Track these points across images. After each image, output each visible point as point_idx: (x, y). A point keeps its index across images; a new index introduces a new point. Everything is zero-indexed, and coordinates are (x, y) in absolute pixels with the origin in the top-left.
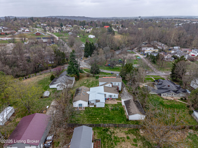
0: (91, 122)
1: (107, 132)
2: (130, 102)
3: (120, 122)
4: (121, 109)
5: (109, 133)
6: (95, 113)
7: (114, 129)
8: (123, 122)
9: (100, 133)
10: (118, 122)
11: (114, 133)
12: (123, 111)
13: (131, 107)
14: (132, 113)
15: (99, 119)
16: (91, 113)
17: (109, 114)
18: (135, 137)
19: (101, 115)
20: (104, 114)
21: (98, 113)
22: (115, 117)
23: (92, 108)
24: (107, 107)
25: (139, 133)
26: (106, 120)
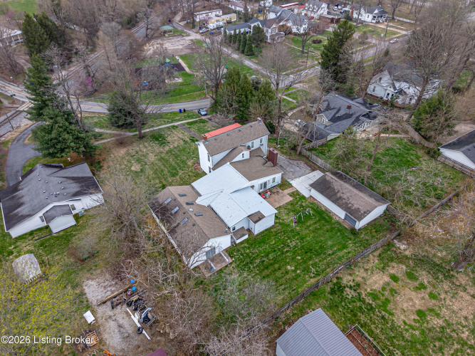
0: (283, 287)
1: (345, 293)
3: (344, 248)
5: (349, 293)
6: (268, 255)
7: (350, 275)
8: (350, 242)
9: (333, 307)
10: (339, 250)
11: (358, 285)
12: (323, 212)
13: (345, 197)
14: (362, 212)
15: (293, 268)
16: (258, 261)
17: (302, 239)
18: (404, 267)
19: (287, 252)
20: (290, 244)
21: (275, 251)
22: (322, 239)
23: (246, 245)
24: (281, 221)
25: (400, 253)
26: (310, 258)
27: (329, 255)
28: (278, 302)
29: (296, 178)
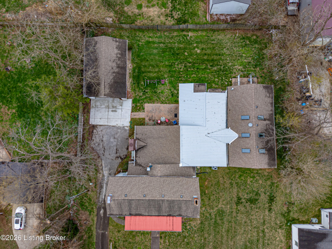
1: (179, 17)
3: (150, 42)
5: (177, 15)
6: (205, 68)
7: (165, 24)
8: (141, 43)
9: (193, 14)
10: (154, 43)
11: (167, 16)
13: (114, 65)
15: (196, 49)
16: (215, 68)
17: (171, 66)
18: (126, 8)
19: (190, 63)
20: (183, 67)
21: (198, 69)
22: (157, 58)
23: (214, 85)
24: (172, 89)
25: (116, 17)
26: (179, 49)
27: (164, 43)
28: (223, 36)
29: (119, 128)
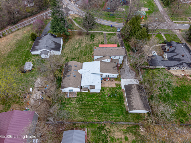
0: (84, 116)
1: (103, 131)
2: (132, 88)
3: (117, 116)
4: (120, 95)
5: (104, 132)
6: (89, 102)
7: (110, 126)
8: (122, 115)
9: (94, 133)
10: (115, 115)
11: (110, 132)
12: (123, 98)
13: (132, 98)
14: (133, 108)
15: (93, 112)
16: (84, 102)
17: (105, 103)
18: (134, 138)
19: (96, 105)
20: (99, 103)
21: (92, 102)
22: (113, 108)
23: (85, 94)
24: (104, 92)
25: (139, 132)
26: (102, 112)
27: (110, 115)
28: (79, 119)
